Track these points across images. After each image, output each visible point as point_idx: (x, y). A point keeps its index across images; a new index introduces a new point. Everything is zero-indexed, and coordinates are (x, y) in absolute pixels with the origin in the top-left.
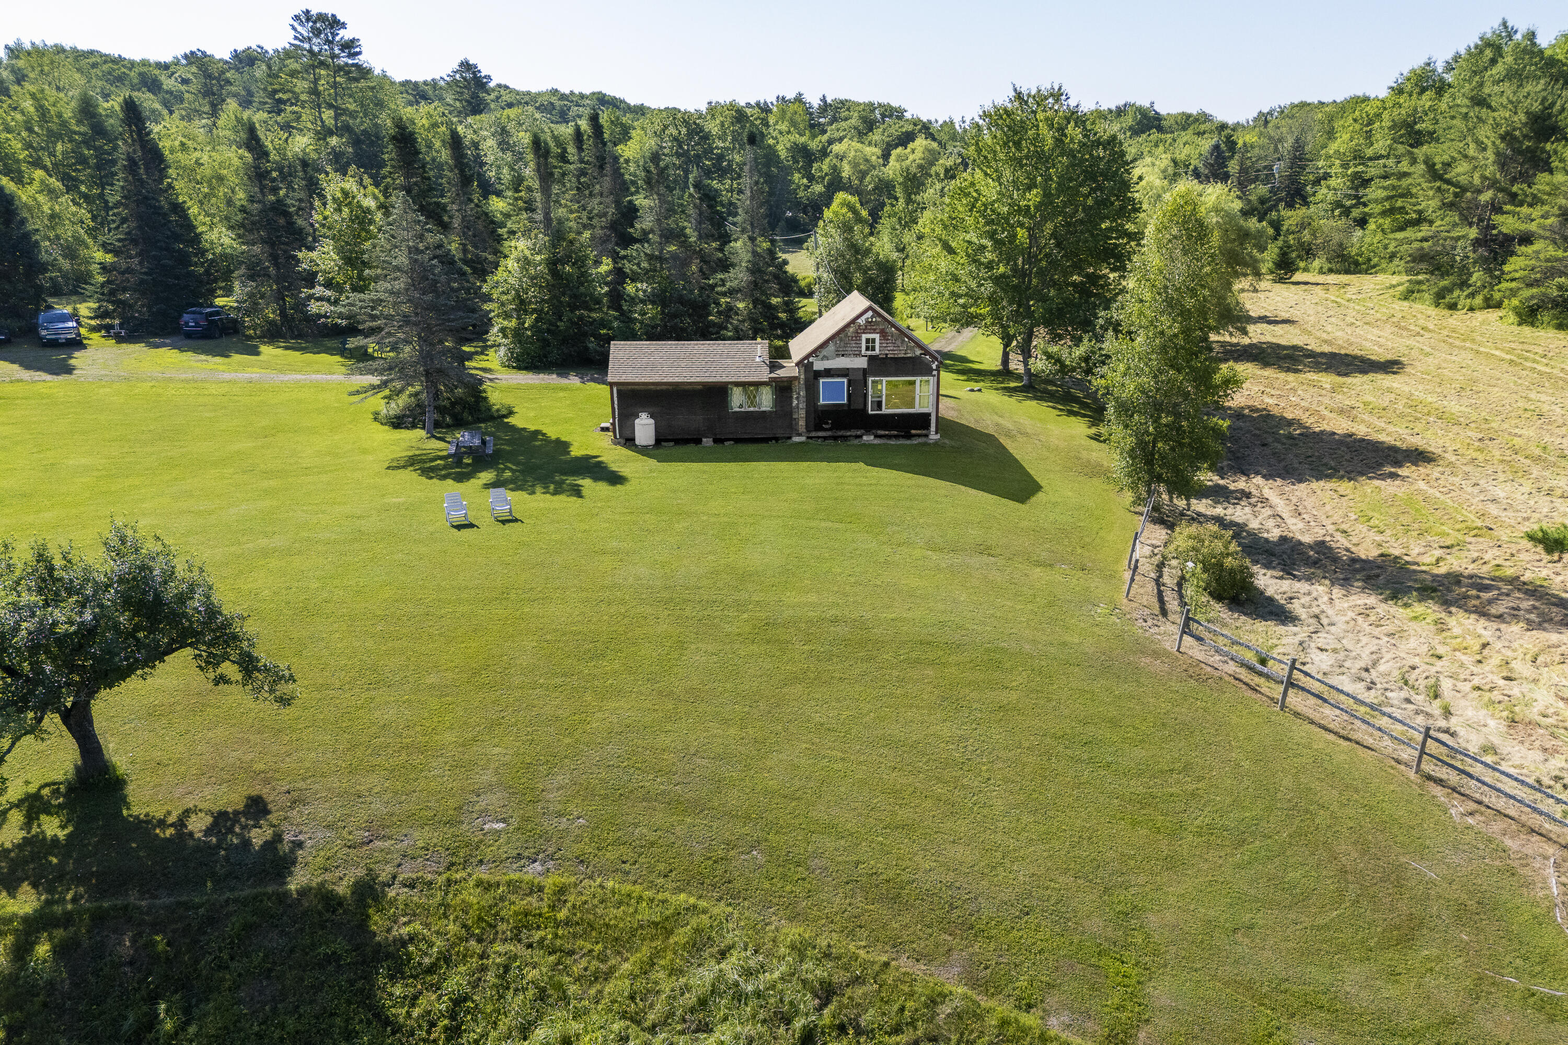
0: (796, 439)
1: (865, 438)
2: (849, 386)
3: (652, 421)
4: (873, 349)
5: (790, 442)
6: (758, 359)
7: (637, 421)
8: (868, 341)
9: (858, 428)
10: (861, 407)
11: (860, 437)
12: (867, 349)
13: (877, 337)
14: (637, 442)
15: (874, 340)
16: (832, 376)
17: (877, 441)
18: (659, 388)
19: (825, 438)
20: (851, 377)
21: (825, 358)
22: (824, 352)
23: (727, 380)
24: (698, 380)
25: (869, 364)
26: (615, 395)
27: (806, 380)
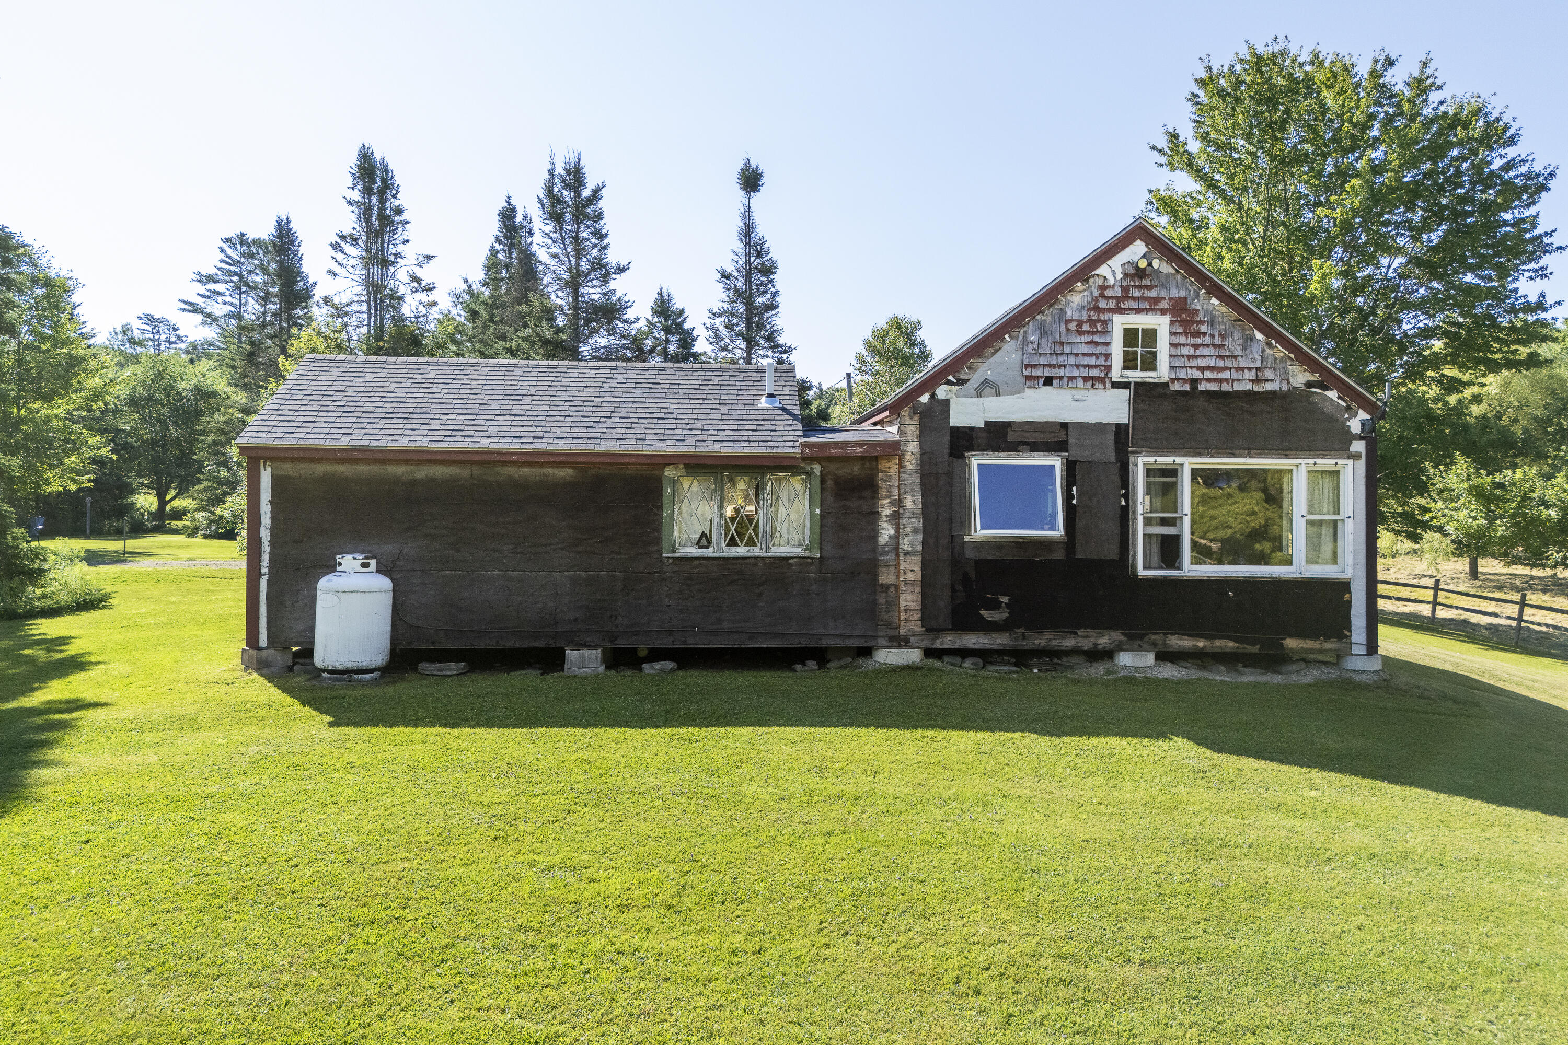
0: (888, 656)
1: (1125, 659)
2: (1070, 478)
3: (385, 583)
4: (1150, 363)
5: (866, 665)
6: (763, 402)
7: (325, 583)
8: (1130, 336)
9: (1100, 625)
10: (1112, 552)
11: (1108, 655)
12: (1129, 363)
13: (1162, 324)
14: (321, 658)
15: (1151, 335)
16: (1013, 448)
17: (1168, 672)
18: (422, 472)
19: (986, 656)
20: (1076, 453)
21: (989, 387)
22: (986, 369)
23: (660, 448)
24: (561, 446)
25: (1136, 412)
26: (266, 495)
27: (925, 457)
